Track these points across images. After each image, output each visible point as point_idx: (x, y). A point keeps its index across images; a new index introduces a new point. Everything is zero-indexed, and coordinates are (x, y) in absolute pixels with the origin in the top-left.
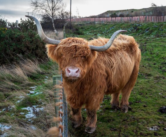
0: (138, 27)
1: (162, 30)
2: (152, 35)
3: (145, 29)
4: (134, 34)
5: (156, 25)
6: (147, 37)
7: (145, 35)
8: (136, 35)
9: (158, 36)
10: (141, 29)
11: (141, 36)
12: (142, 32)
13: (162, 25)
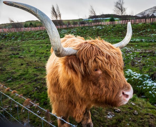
0: (5, 36)
1: (25, 36)
2: (18, 40)
3: (11, 36)
4: (4, 40)
5: (18, 33)
6: (15, 42)
7: (13, 40)
8: (5, 41)
9: (23, 40)
10: (8, 37)
11: (10, 41)
12: (10, 39)
13: (23, 33)
